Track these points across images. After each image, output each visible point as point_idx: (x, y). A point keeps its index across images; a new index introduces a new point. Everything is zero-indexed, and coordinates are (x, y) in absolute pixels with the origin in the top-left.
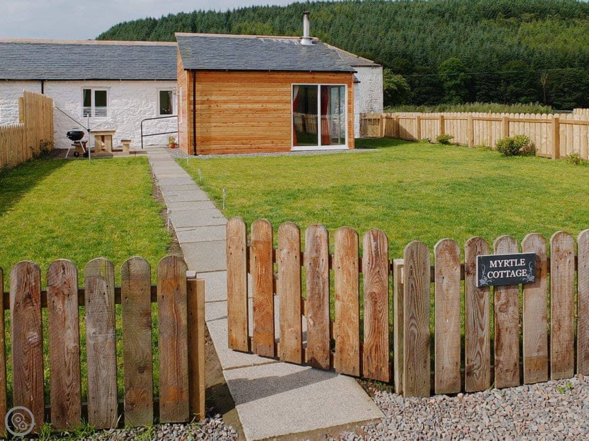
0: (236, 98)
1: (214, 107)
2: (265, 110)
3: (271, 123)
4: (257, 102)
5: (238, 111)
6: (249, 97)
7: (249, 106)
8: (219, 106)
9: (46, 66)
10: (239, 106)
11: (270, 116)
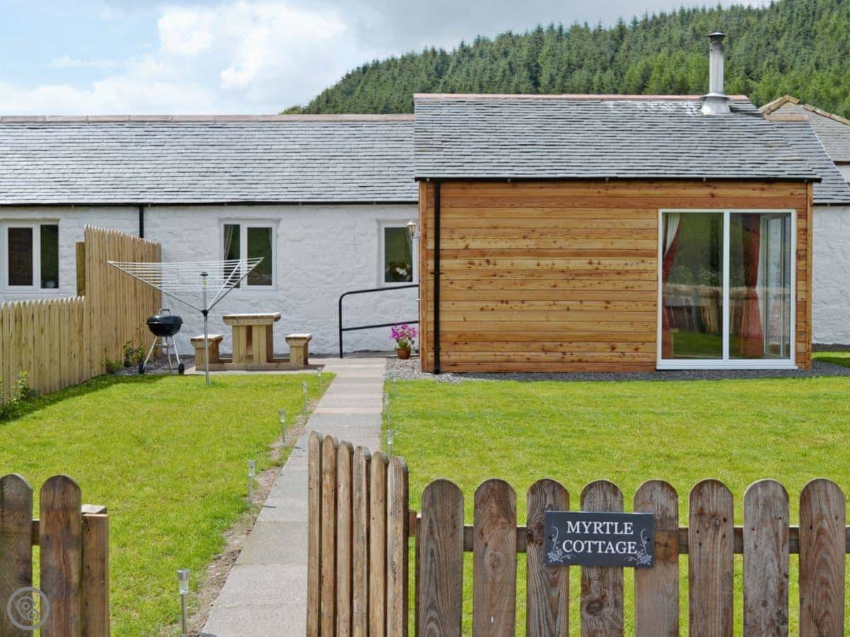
0: (530, 244)
1: (480, 265)
2: (597, 273)
3: (608, 302)
4: (578, 254)
5: (533, 275)
6: (562, 243)
7: (560, 263)
8: (492, 261)
9: (152, 174)
10: (536, 262)
11: (609, 286)
